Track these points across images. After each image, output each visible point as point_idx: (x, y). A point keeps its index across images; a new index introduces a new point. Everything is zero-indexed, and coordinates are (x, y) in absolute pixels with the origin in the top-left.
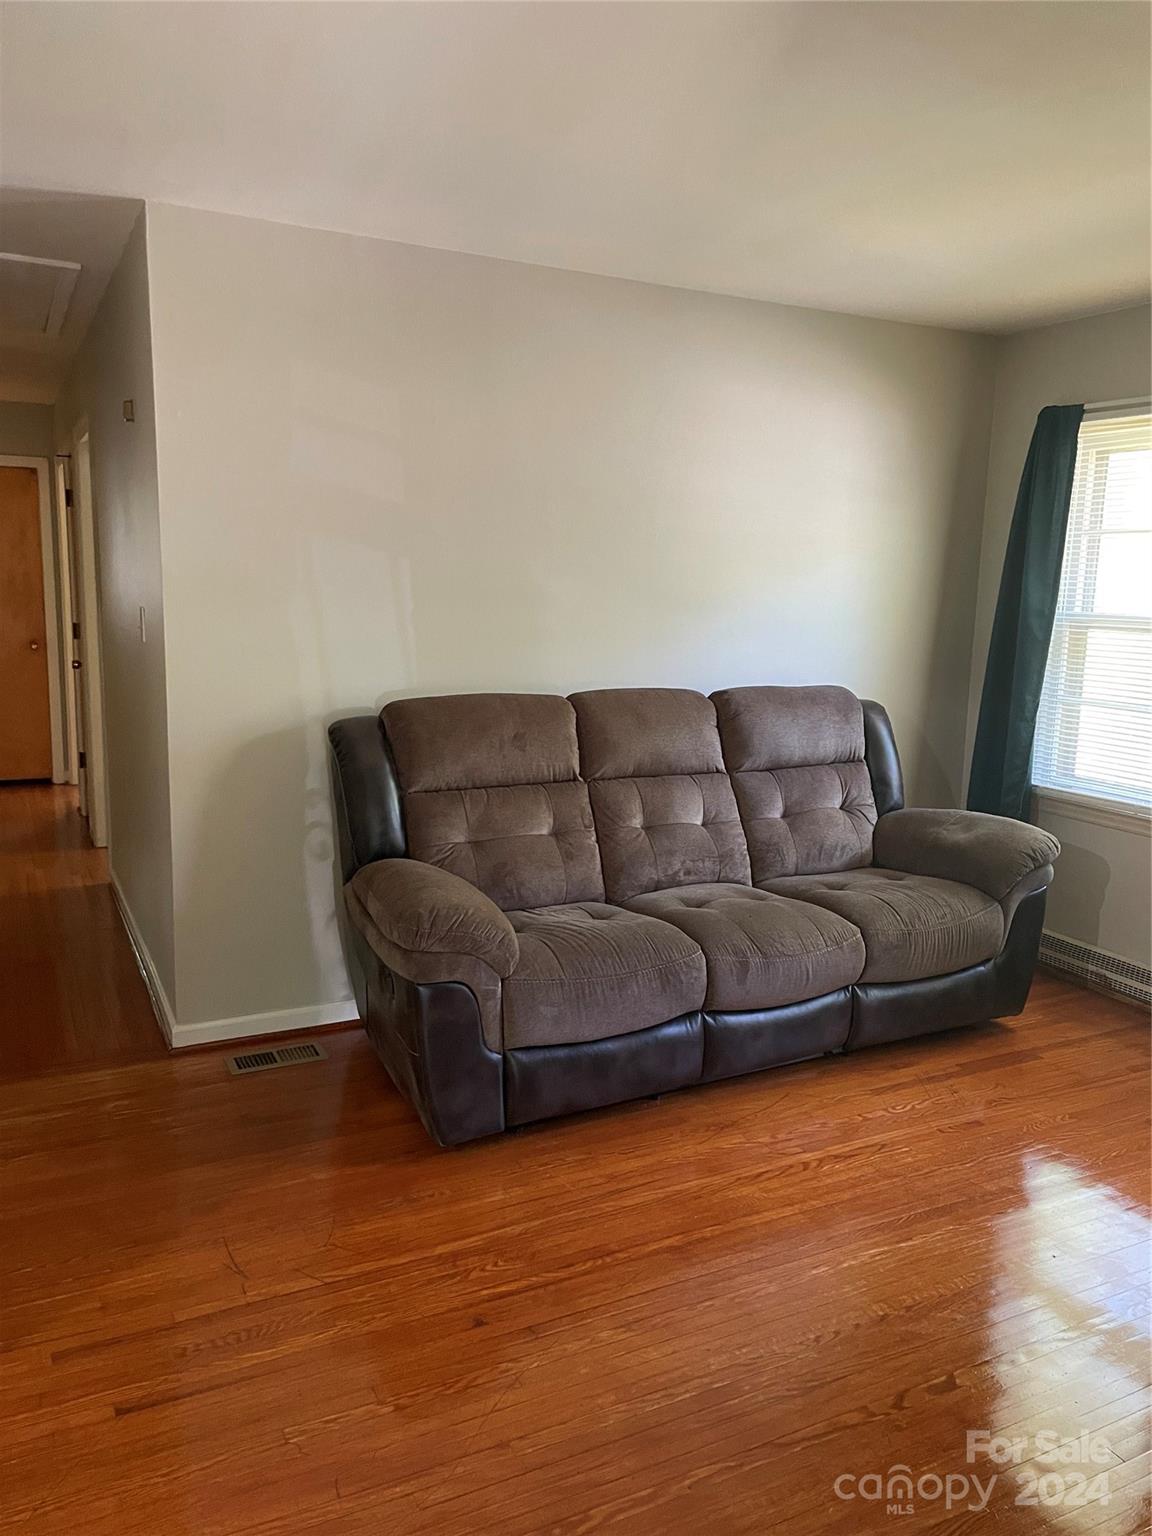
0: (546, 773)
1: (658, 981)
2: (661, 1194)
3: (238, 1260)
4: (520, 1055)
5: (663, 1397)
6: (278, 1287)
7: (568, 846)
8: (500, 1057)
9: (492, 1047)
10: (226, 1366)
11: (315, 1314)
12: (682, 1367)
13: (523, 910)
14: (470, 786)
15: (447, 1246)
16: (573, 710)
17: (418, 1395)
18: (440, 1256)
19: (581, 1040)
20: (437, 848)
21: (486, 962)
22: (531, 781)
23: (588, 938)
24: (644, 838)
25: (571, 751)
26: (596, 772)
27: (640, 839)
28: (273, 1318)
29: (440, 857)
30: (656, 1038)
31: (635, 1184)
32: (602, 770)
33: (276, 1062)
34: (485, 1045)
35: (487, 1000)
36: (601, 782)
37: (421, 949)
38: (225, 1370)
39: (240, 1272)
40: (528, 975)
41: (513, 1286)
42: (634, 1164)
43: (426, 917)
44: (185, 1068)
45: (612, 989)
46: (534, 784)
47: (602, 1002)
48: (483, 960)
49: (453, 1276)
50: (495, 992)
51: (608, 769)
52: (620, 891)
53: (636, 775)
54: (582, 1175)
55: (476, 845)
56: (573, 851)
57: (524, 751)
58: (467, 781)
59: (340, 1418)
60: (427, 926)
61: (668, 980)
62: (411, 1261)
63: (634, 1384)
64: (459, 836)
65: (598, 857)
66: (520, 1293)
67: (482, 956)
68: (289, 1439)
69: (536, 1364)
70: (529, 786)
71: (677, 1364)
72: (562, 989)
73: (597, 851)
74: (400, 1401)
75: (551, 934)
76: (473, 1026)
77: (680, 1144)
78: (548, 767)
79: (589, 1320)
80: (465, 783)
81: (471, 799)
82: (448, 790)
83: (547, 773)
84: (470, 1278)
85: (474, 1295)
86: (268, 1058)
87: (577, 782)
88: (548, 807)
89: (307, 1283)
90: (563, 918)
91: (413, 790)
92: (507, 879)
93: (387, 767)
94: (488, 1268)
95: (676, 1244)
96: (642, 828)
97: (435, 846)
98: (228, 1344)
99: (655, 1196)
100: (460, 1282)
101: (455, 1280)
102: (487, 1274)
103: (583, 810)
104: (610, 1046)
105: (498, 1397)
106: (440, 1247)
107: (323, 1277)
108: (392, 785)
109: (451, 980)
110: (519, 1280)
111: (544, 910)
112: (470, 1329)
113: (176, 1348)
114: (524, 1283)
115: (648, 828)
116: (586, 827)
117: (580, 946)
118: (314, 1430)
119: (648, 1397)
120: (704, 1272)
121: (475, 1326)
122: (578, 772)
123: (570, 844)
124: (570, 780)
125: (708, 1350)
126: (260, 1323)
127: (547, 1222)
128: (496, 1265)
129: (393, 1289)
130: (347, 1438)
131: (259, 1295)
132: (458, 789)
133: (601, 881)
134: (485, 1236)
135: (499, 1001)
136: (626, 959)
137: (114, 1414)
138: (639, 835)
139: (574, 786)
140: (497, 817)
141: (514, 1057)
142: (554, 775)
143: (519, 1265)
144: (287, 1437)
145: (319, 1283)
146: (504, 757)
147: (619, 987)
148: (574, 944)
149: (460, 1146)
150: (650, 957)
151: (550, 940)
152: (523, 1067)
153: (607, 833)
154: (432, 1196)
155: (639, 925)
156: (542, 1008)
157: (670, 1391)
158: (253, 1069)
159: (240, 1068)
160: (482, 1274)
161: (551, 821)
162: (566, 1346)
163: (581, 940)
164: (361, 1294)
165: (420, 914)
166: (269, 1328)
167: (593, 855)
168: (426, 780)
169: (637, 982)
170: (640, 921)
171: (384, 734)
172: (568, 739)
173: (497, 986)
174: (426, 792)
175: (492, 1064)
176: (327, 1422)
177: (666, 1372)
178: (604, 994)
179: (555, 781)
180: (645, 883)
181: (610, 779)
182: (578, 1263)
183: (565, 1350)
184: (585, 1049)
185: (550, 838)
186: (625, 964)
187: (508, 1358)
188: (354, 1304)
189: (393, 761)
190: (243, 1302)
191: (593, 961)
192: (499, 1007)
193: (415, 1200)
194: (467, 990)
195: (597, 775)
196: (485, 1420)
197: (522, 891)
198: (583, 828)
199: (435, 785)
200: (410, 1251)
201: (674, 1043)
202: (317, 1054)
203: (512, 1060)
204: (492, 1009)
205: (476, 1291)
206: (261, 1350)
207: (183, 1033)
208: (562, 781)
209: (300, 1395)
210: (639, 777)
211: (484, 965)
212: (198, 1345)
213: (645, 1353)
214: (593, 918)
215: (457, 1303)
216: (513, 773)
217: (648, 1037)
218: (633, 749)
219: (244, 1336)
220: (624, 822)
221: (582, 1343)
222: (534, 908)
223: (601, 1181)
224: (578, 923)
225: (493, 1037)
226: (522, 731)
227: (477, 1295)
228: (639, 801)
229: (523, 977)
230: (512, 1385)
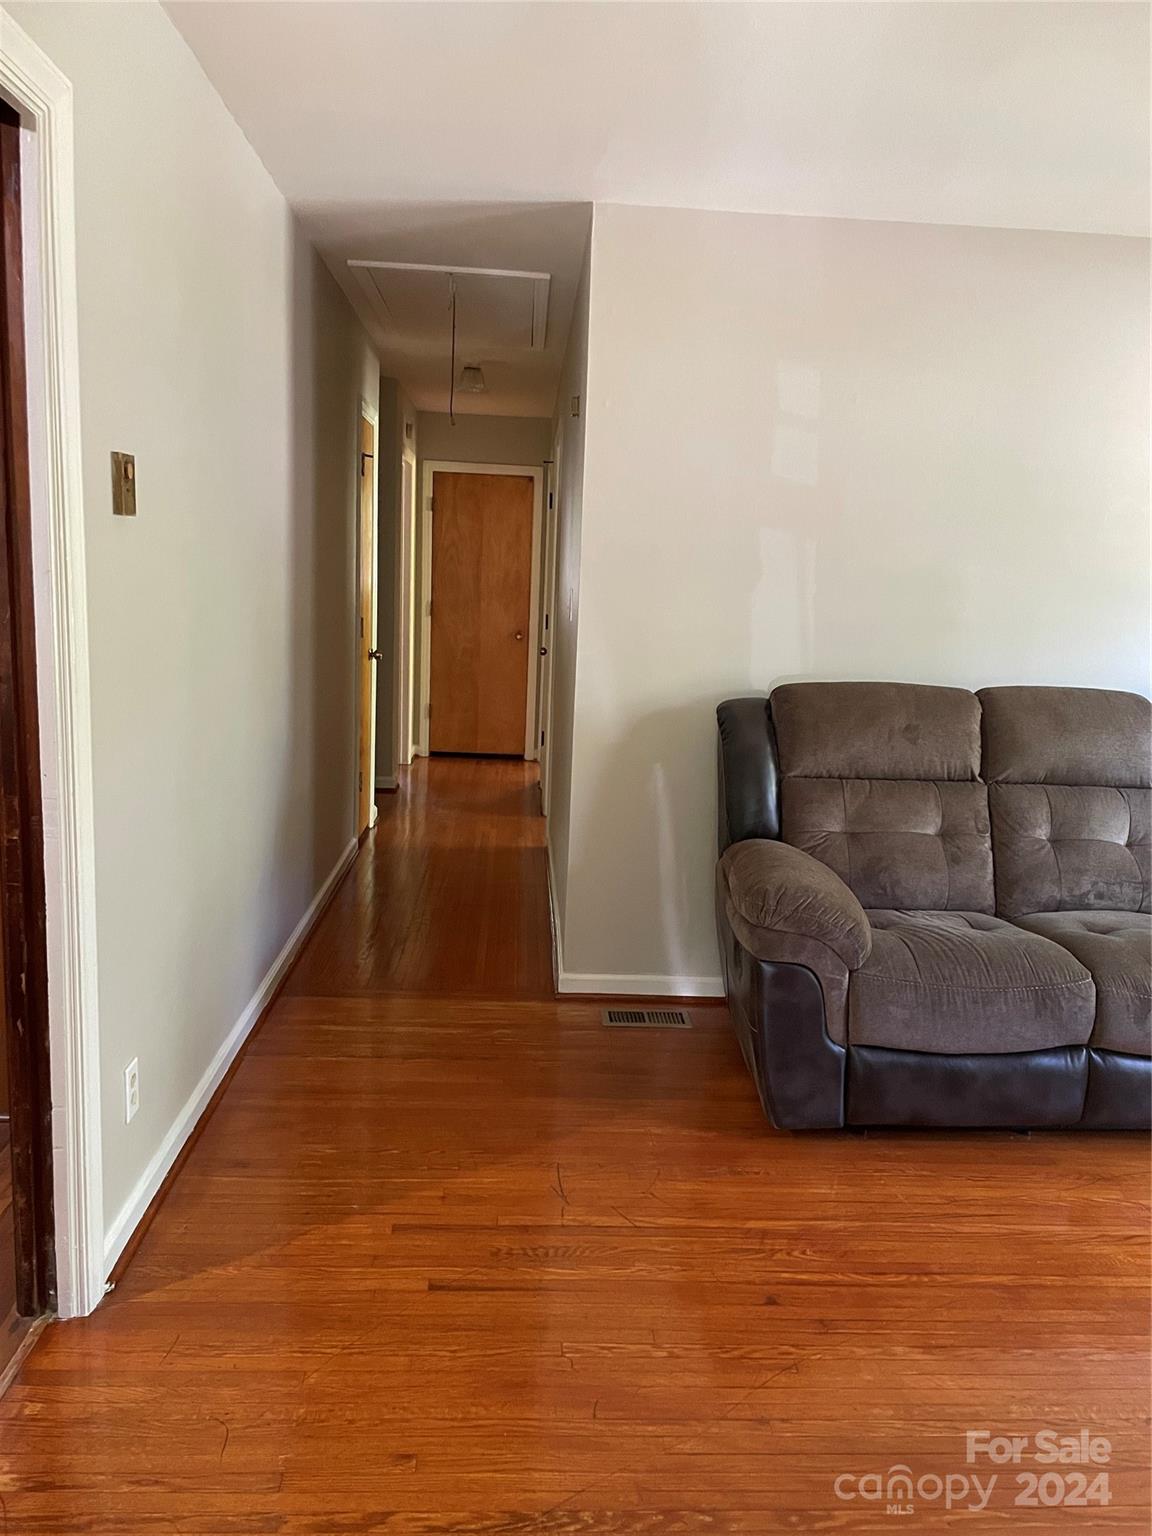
0: (939, 768)
1: (1032, 1003)
2: (1004, 1229)
3: (564, 1186)
4: (865, 1053)
5: (945, 1427)
6: (594, 1218)
7: (956, 849)
8: (843, 1050)
9: (834, 1038)
10: (529, 1273)
11: (619, 1250)
12: (975, 1405)
13: (896, 910)
14: (853, 776)
15: (759, 1222)
16: (980, 706)
17: (694, 1349)
18: (750, 1230)
19: (934, 1050)
20: (809, 835)
21: (833, 950)
22: (922, 777)
23: (955, 945)
24: (1049, 852)
25: (971, 748)
26: (999, 775)
27: (1043, 852)
28: (581, 1243)
29: (812, 844)
30: (1027, 1066)
31: (977, 1213)
32: (1008, 772)
33: (644, 1021)
34: (829, 1037)
35: (832, 989)
36: (1003, 785)
37: (766, 925)
38: (528, 1277)
39: (563, 1196)
40: (880, 971)
41: (815, 1278)
42: (980, 1193)
43: (772, 895)
44: (564, 1011)
45: (975, 1002)
46: (924, 780)
47: (962, 1014)
48: (830, 947)
49: (758, 1252)
50: (841, 983)
51: (1013, 772)
52: (1013, 905)
53: (1050, 780)
54: (919, 1191)
55: (853, 836)
56: (962, 856)
57: (915, 744)
58: (851, 771)
59: (615, 1348)
60: (772, 903)
61: (1045, 1004)
62: (723, 1228)
63: (919, 1406)
64: (834, 824)
65: (991, 865)
66: (821, 1285)
67: (829, 943)
68: (566, 1353)
69: (819, 1356)
70: (918, 782)
71: (972, 1401)
72: (916, 993)
73: (991, 859)
74: (675, 1350)
75: (915, 935)
76: (817, 1012)
77: (1042, 1185)
78: (942, 763)
79: (888, 1331)
80: (847, 772)
81: (851, 789)
82: (830, 777)
83: (940, 770)
84: (775, 1258)
85: (774, 1275)
86: (639, 1017)
87: (975, 783)
88: (937, 805)
89: (618, 1221)
90: (937, 922)
91: (792, 774)
92: (882, 874)
93: (769, 749)
94: (796, 1253)
95: (1006, 1283)
96: (1049, 840)
97: (808, 832)
98: (537, 1255)
99: (997, 1231)
100: (763, 1259)
101: (758, 1256)
102: (792, 1258)
103: (977, 813)
104: (970, 1063)
105: (770, 1375)
106: (753, 1222)
107: (636, 1221)
108: (772, 767)
109: (796, 962)
110: (824, 1273)
111: (919, 913)
112: (761, 1305)
113: (493, 1247)
114: (826, 1277)
115: (1055, 841)
116: (979, 831)
117: (944, 951)
118: (588, 1351)
119: (931, 1423)
120: (1031, 1319)
121: (766, 1304)
122: (977, 772)
123: (959, 848)
124: (967, 780)
125: (1013, 1397)
126: (569, 1245)
127: (868, 1227)
128: (804, 1253)
129: (696, 1247)
130: (617, 1368)
131: (574, 1220)
132: (840, 778)
133: (991, 892)
134: (800, 1222)
135: (845, 993)
136: (996, 973)
137: (426, 1288)
138: (1043, 847)
139: (971, 787)
140: (877, 810)
141: (859, 1054)
142: (949, 773)
143: (827, 1259)
144: (565, 1350)
145: (630, 1225)
146: (893, 748)
147: (983, 1002)
148: (938, 949)
149: (797, 1133)
150: (1025, 975)
151: (911, 941)
152: (868, 1066)
153: (1004, 841)
154: (757, 1173)
155: (1020, 941)
156: (891, 1008)
157: (957, 1425)
158: (622, 1024)
159: (611, 1020)
160: (787, 1258)
161: (939, 821)
162: (855, 1349)
163: (947, 946)
164: (666, 1245)
165: (767, 890)
166: (575, 1251)
167: (985, 862)
168: (806, 764)
169: (1006, 999)
170: (1023, 936)
171: (770, 717)
172: (969, 735)
173: (843, 976)
174: (806, 777)
175: (834, 1056)
176: (603, 1348)
177: (957, 1405)
178: (965, 1006)
179: (949, 780)
180: (1044, 901)
181: (1015, 784)
182: (891, 1273)
183: (853, 1352)
184: (940, 1060)
185: (937, 839)
186: (993, 977)
187: (792, 1343)
188: (656, 1252)
189: (775, 743)
190: (559, 1223)
191: (955, 969)
192: (844, 999)
193: (739, 1173)
194: (812, 975)
195: (1000, 778)
196: (750, 1394)
197: (898, 892)
198: (975, 833)
199: (815, 771)
200: (722, 1218)
201: (1049, 1074)
202: (683, 1022)
203: (857, 1058)
204: (836, 1000)
205: (777, 1272)
206: (562, 1269)
207: (570, 981)
208: (958, 781)
209: (586, 1317)
210: (1051, 784)
211: (830, 952)
212: (511, 1249)
213: (939, 1379)
214: (973, 927)
215: (753, 1277)
216: (901, 766)
217: (1016, 1063)
218: (1048, 752)
219: (551, 1252)
220: (1026, 831)
221: (871, 1351)
222: (909, 910)
223: (938, 1201)
224: (949, 930)
225: (836, 1028)
226: (915, 723)
227: (777, 1275)
228: (1046, 809)
229: (873, 973)
230: (790, 1368)
